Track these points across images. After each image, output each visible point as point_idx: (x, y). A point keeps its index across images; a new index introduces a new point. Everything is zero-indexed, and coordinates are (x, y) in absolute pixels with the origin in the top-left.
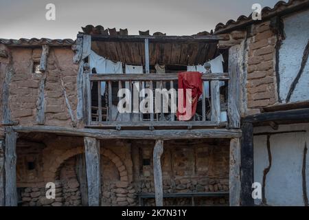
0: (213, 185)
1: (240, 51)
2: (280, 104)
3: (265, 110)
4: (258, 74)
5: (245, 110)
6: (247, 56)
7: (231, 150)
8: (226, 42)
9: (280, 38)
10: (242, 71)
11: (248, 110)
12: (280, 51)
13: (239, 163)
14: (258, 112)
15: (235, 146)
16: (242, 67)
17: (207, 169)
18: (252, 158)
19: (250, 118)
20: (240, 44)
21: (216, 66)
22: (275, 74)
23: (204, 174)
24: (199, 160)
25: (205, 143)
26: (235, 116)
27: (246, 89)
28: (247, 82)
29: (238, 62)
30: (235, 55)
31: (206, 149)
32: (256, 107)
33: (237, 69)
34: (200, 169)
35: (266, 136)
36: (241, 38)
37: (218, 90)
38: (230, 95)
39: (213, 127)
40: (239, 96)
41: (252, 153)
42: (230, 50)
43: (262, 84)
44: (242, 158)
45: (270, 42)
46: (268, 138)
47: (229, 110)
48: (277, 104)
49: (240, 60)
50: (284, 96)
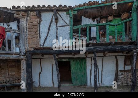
0: (18, 80)
1: (25, 21)
2: (40, 47)
3: (35, 49)
4: (32, 33)
5: (27, 47)
6: (27, 24)
7: (22, 65)
8: (18, 15)
9: (40, 20)
10: (26, 31)
11: (29, 48)
12: (40, 25)
13: (25, 70)
14: (32, 49)
15: (23, 63)
16: (25, 29)
17: (14, 73)
18: (31, 68)
19: (30, 51)
20: (25, 18)
21: (14, 26)
22: (39, 34)
23: (13, 76)
24: (10, 69)
25: (13, 61)
26: (23, 50)
27: (27, 39)
28: (28, 36)
29: (24, 26)
30: (22, 23)
31: (14, 64)
32: (32, 47)
33: (24, 29)
34: (11, 73)
35: (39, 59)
36: (25, 16)
37: (14, 37)
38: (20, 41)
39: (12, 54)
40: (25, 41)
41: (31, 66)
42: (20, 20)
43: (34, 38)
44: (27, 68)
45: (36, 21)
46: (40, 60)
47: (20, 47)
48: (39, 47)
49: (25, 25)
50: (42, 44)
